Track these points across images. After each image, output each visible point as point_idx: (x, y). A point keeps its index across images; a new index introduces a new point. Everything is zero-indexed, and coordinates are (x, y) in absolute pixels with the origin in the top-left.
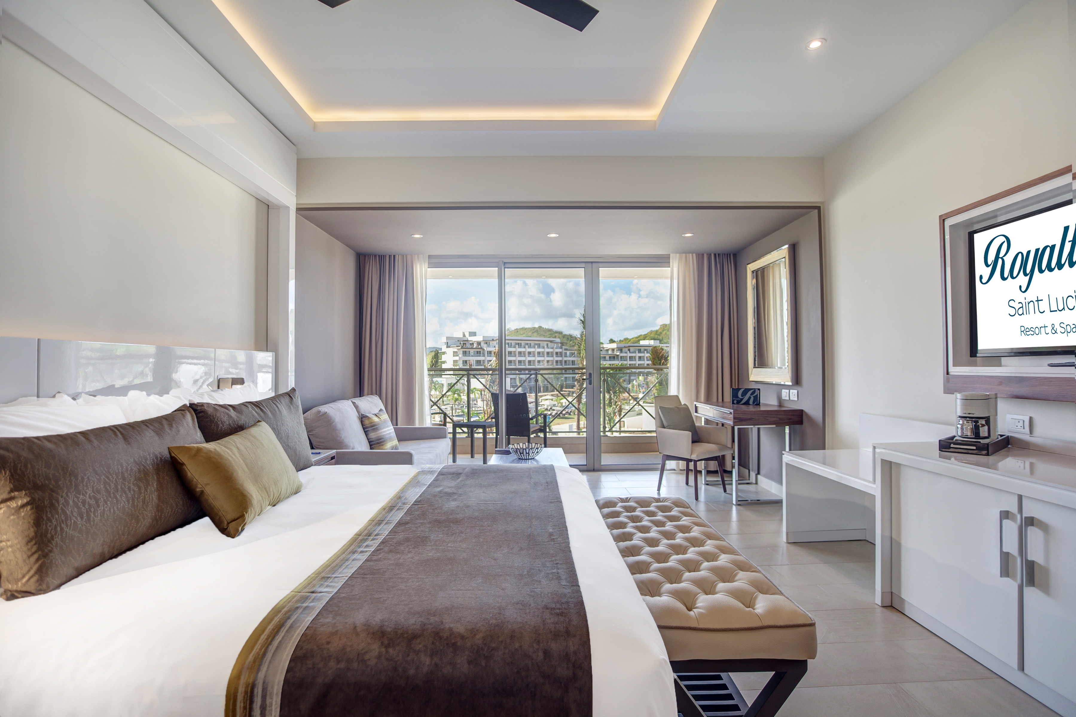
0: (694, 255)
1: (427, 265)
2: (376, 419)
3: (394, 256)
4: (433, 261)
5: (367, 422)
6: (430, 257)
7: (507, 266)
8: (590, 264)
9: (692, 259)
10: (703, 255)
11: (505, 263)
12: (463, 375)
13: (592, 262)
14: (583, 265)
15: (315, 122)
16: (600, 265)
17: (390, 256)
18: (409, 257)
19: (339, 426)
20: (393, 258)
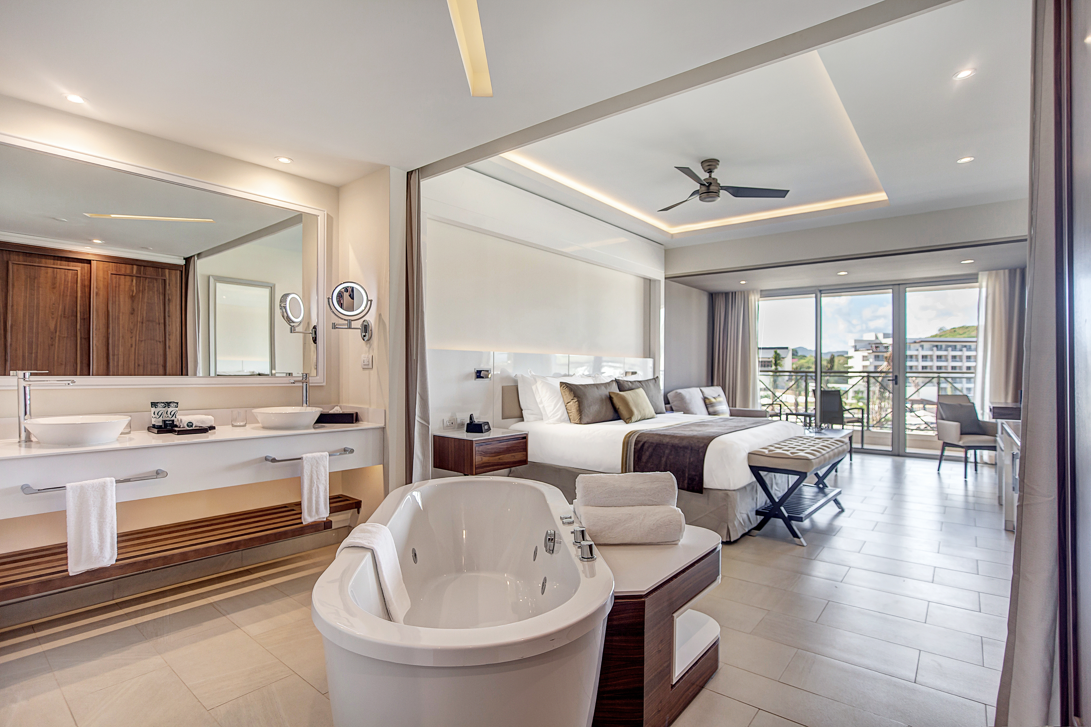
0: (1007, 271)
1: (759, 296)
2: (713, 400)
3: (735, 293)
4: (764, 293)
5: (707, 401)
6: (761, 291)
7: (823, 292)
8: (897, 286)
9: (1004, 275)
10: (1015, 270)
11: (820, 291)
12: (802, 376)
13: (899, 284)
14: (891, 287)
15: (672, 235)
16: (907, 285)
17: (732, 293)
18: (746, 293)
19: (688, 401)
20: (734, 294)
